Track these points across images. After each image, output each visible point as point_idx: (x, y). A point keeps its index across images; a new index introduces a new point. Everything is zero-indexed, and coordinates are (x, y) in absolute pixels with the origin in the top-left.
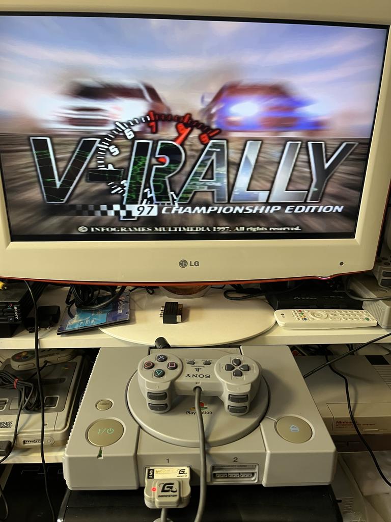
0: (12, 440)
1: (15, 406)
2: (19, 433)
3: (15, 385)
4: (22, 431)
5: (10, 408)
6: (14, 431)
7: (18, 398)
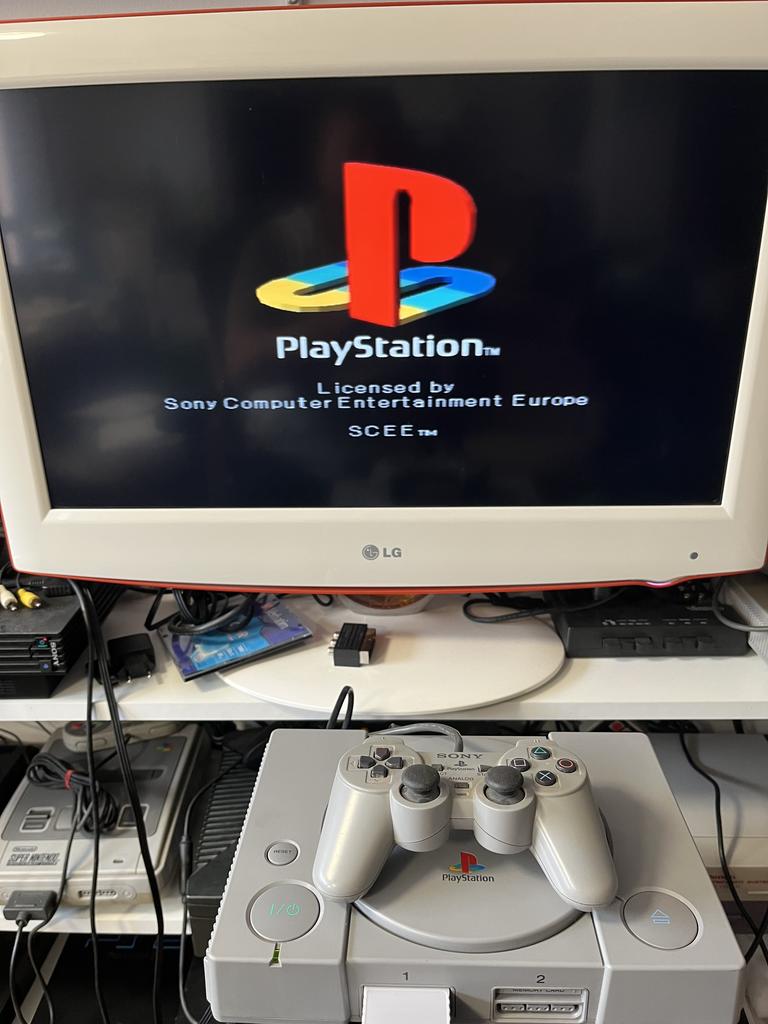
0: (57, 889)
1: (65, 823)
2: (72, 876)
3: (67, 782)
4: (77, 872)
5: (58, 827)
6: (61, 872)
7: (71, 806)
